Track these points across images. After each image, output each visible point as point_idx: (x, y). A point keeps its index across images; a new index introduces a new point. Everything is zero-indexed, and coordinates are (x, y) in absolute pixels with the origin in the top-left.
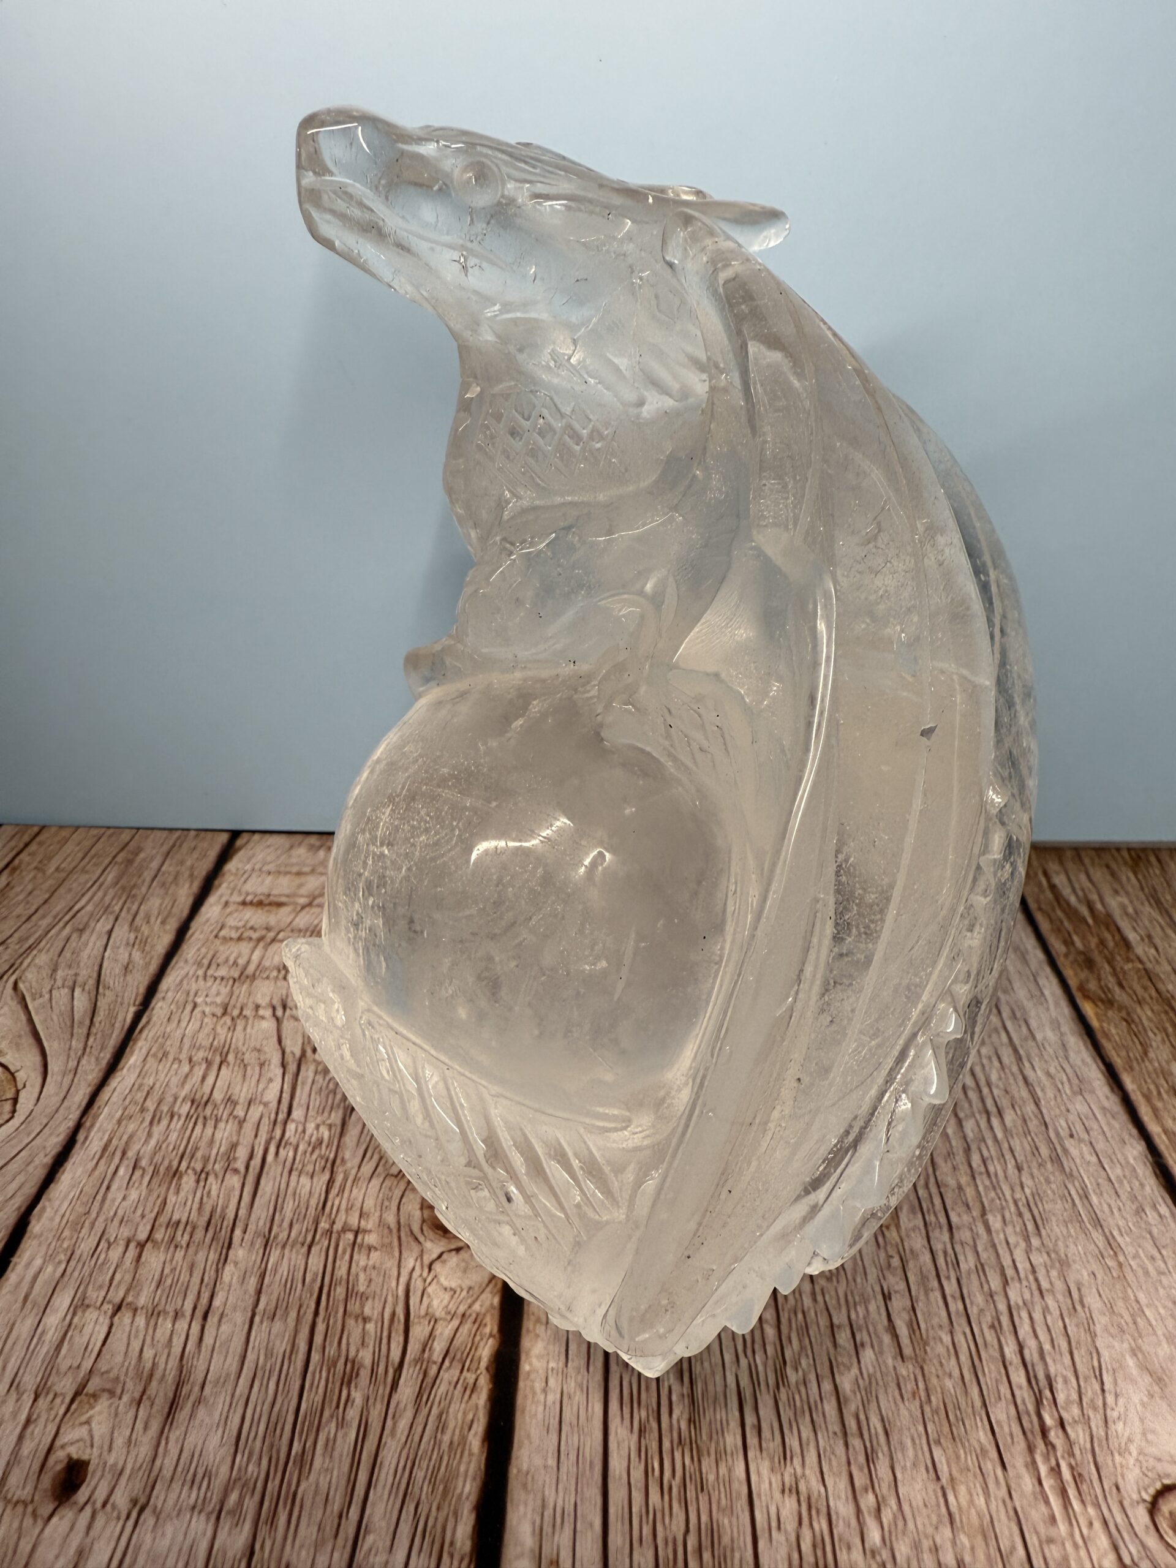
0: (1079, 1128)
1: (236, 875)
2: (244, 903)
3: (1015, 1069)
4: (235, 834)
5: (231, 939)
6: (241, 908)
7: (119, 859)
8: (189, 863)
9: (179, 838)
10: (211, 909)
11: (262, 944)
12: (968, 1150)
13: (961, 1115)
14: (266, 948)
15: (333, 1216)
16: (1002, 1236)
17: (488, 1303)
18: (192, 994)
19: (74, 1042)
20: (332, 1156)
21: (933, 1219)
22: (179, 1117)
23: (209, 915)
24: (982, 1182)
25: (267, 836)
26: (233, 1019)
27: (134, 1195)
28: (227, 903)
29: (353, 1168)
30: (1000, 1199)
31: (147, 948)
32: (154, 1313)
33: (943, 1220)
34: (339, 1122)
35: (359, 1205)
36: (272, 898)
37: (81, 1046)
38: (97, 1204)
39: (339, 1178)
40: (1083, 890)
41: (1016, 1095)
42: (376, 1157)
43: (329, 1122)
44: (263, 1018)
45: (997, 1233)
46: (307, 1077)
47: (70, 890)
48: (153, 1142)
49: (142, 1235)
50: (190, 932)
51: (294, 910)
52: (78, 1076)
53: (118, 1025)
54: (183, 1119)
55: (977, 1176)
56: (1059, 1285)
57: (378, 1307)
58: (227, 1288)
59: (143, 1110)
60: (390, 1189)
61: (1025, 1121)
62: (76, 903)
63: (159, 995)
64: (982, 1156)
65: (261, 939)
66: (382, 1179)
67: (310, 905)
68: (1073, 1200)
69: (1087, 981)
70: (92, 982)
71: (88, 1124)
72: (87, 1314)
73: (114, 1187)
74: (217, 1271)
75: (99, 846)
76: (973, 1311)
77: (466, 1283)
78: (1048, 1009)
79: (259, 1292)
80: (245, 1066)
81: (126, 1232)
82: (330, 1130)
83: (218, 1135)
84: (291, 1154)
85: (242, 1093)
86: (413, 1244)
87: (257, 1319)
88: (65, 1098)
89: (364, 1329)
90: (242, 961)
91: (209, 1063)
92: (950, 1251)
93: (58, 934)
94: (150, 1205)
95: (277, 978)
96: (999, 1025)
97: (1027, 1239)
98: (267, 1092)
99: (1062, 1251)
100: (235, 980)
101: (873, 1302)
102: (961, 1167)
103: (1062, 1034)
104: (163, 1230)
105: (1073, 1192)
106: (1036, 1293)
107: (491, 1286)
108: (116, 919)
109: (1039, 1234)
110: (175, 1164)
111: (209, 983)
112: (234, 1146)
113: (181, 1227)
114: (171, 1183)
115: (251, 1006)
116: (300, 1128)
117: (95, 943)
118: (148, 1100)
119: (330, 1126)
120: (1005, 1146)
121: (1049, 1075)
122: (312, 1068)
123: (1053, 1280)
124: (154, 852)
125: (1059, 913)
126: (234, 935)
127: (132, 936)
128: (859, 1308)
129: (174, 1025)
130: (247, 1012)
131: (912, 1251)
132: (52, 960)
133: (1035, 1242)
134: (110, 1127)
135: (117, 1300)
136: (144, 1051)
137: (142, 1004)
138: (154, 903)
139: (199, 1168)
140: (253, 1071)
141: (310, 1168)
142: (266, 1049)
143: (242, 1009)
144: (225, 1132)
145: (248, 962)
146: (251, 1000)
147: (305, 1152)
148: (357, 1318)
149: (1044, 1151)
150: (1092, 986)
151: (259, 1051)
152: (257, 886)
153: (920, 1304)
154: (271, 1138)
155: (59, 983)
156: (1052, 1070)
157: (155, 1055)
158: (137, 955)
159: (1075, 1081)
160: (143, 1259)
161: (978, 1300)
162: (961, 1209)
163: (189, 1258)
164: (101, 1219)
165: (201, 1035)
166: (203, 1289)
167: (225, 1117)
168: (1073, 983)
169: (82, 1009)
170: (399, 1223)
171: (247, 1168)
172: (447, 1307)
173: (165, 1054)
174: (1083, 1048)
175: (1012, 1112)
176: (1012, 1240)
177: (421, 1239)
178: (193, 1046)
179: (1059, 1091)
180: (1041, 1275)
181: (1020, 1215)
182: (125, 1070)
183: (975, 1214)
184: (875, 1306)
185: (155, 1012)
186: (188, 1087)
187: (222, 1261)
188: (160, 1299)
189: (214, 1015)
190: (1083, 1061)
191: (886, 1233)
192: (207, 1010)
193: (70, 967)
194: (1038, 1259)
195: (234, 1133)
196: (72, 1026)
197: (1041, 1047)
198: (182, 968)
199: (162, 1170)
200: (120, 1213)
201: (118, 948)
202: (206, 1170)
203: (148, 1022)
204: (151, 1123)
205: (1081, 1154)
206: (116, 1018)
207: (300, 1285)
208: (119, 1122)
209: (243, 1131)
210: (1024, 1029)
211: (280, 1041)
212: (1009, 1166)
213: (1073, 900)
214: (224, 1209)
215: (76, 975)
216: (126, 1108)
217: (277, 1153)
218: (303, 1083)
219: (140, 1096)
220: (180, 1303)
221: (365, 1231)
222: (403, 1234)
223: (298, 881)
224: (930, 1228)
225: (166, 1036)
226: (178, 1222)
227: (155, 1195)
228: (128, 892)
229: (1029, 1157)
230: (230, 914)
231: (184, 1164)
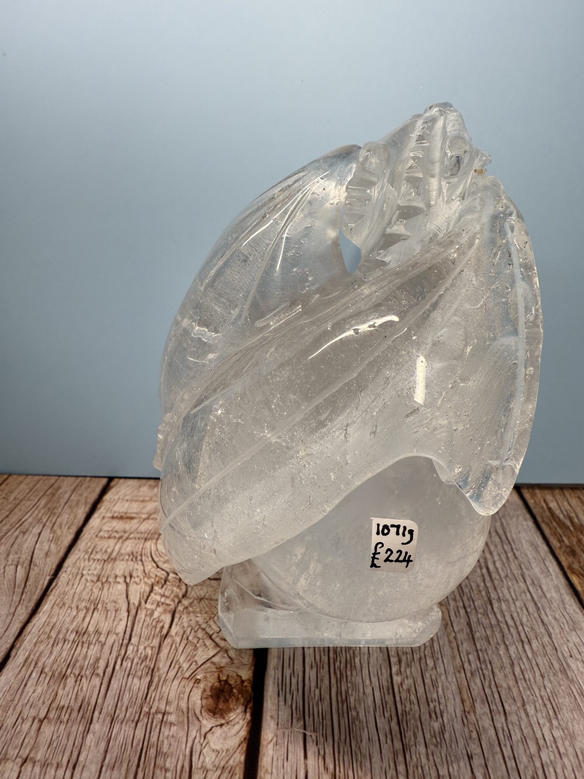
0: (575, 651)
1: (109, 502)
2: (113, 517)
3: (536, 615)
4: (111, 479)
5: (105, 538)
6: (111, 520)
7: (48, 493)
8: (85, 495)
9: (81, 481)
10: (95, 521)
11: (121, 541)
12: (512, 665)
13: (507, 643)
14: (123, 543)
15: (151, 703)
16: (535, 719)
17: (238, 760)
18: (81, 569)
19: (14, 598)
20: (152, 666)
21: (495, 707)
22: (69, 641)
23: (94, 524)
24: (522, 684)
25: (128, 480)
26: (102, 584)
27: (39, 690)
28: (104, 518)
29: (163, 673)
30: (533, 695)
31: (59, 543)
32: (45, 765)
33: (501, 708)
34: (157, 645)
35: (166, 697)
36: (128, 515)
37: (18, 599)
38: (18, 695)
39: (156, 680)
40: (566, 511)
41: (538, 631)
42: (177, 667)
43: (151, 645)
44: (119, 583)
45: (533, 718)
46: (141, 618)
47: (20, 510)
48: (53, 657)
49: (42, 715)
50: (83, 533)
51: (139, 522)
52: (15, 616)
53: (39, 587)
54: (71, 643)
55: (519, 681)
56: (571, 750)
57: (174, 761)
58: (87, 748)
59: (49, 637)
60: (184, 687)
61: (544, 647)
62: (23, 517)
63: (63, 569)
64: (521, 668)
65: (120, 538)
66: (180, 680)
67: (148, 518)
68: (574, 696)
69: (573, 563)
70: (27, 562)
71: (17, 646)
72: (7, 764)
73: (29, 685)
74: (83, 738)
75: (38, 485)
76: (521, 767)
77: (226, 747)
78: (552, 579)
79: (106, 752)
80: (107, 611)
81: (33, 712)
82: (152, 650)
83: (90, 653)
84: (129, 665)
85: (104, 627)
86: (196, 722)
87: (104, 769)
88: (6, 630)
89: (165, 776)
90: (109, 550)
91: (87, 609)
92: (506, 728)
93: (12, 534)
94: (48, 696)
95: (128, 560)
96: (525, 588)
97: (550, 721)
98: (118, 626)
99: (571, 727)
100: (105, 561)
101: (462, 760)
102: (509, 675)
103: (561, 594)
104: (54, 712)
105: (574, 691)
106: (557, 755)
107: (240, 748)
108: (43, 527)
109: (557, 719)
110: (64, 670)
111: (91, 563)
112: (98, 660)
113: (65, 709)
114: (61, 682)
115: (113, 576)
116: (135, 649)
117: (31, 540)
118: (53, 631)
119: (152, 647)
120: (534, 662)
121: (555, 618)
122: (144, 612)
123: (566, 746)
124: (67, 489)
125: (554, 524)
126: (106, 535)
127: (52, 536)
128: (454, 764)
129: (70, 587)
130: (111, 580)
131: (483, 727)
132: (7, 549)
133: (555, 723)
134: (30, 647)
135: (25, 756)
136: (53, 602)
137: (53, 575)
138: (65, 517)
139: (77, 673)
140: (111, 614)
141: (139, 673)
142: (120, 601)
143: (107, 578)
144: (94, 651)
145: (113, 551)
146: (113, 572)
147: (137, 664)
148: (161, 769)
149: (557, 666)
150: (576, 566)
151: (115, 602)
152: (121, 508)
153: (490, 763)
154: (119, 655)
155: (10, 562)
156: (557, 616)
157: (58, 605)
158: (53, 546)
159: (571, 623)
160: (42, 730)
161: (524, 760)
162: (511, 701)
163: (67, 730)
164: (20, 704)
165: (84, 593)
166: (74, 750)
167: (94, 642)
168: (565, 564)
169: (21, 578)
170: (188, 708)
171: (104, 673)
172: (213, 762)
173: (64, 604)
174: (574, 604)
175: (536, 641)
176: (541, 721)
177: (201, 719)
178: (79, 599)
179: (562, 629)
180: (560, 744)
181: (545, 705)
182: (41, 614)
183: (518, 705)
184: (464, 764)
185: (60, 579)
186: (75, 624)
187: (86, 731)
188: (49, 756)
189: (92, 581)
190: (574, 611)
191: (468, 716)
192: (89, 578)
193: (16, 553)
194: (557, 734)
195: (98, 652)
196: (15, 588)
197: (550, 602)
198: (77, 554)
199: (56, 674)
200: (31, 700)
201: (44, 542)
202: (81, 674)
203: (56, 586)
204: (53, 645)
205: (578, 667)
206: (39, 582)
207: (130, 747)
208: (35, 645)
209: (103, 650)
210: (539, 591)
211: (127, 597)
212: (537, 675)
213: (561, 516)
214: (89, 699)
215: (20, 558)
216: (39, 637)
217: (121, 664)
218: (138, 621)
219: (48, 629)
220: (60, 759)
221: (169, 713)
222: (190, 716)
223: (142, 505)
224: (493, 714)
225: (65, 594)
226: (63, 707)
227: (51, 690)
228: (51, 511)
229: (548, 668)
230: (105, 523)
231: (69, 671)
